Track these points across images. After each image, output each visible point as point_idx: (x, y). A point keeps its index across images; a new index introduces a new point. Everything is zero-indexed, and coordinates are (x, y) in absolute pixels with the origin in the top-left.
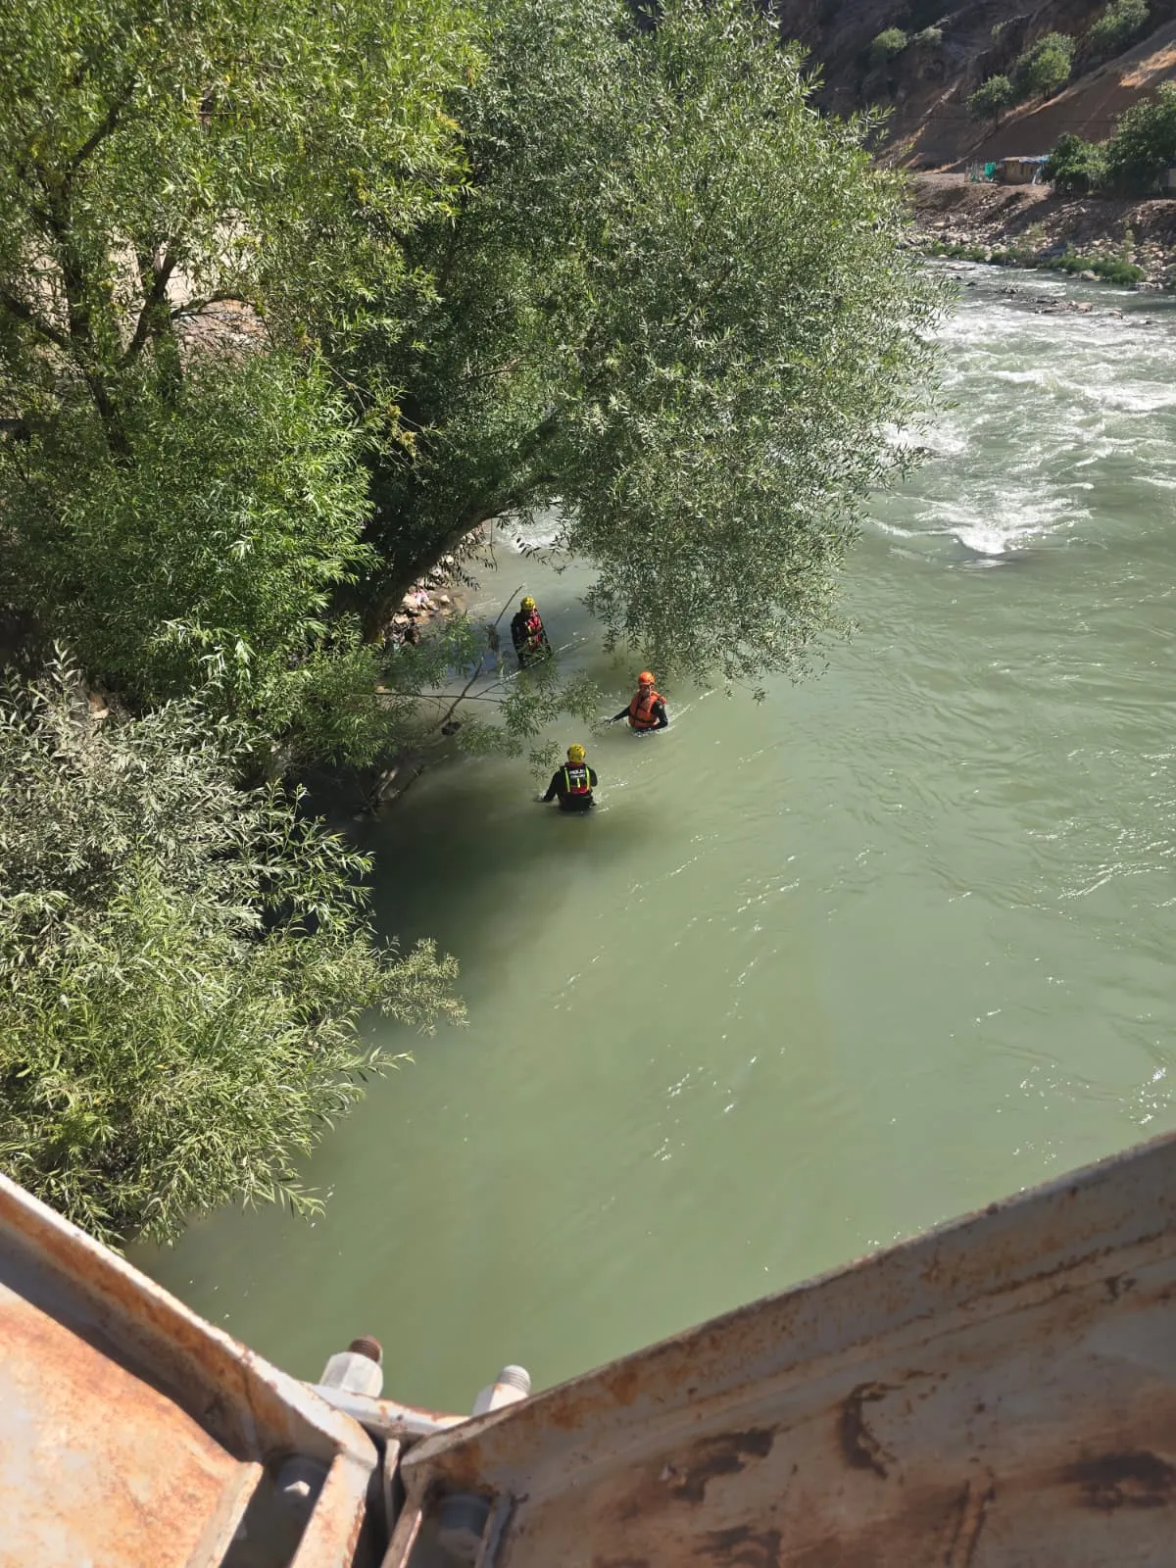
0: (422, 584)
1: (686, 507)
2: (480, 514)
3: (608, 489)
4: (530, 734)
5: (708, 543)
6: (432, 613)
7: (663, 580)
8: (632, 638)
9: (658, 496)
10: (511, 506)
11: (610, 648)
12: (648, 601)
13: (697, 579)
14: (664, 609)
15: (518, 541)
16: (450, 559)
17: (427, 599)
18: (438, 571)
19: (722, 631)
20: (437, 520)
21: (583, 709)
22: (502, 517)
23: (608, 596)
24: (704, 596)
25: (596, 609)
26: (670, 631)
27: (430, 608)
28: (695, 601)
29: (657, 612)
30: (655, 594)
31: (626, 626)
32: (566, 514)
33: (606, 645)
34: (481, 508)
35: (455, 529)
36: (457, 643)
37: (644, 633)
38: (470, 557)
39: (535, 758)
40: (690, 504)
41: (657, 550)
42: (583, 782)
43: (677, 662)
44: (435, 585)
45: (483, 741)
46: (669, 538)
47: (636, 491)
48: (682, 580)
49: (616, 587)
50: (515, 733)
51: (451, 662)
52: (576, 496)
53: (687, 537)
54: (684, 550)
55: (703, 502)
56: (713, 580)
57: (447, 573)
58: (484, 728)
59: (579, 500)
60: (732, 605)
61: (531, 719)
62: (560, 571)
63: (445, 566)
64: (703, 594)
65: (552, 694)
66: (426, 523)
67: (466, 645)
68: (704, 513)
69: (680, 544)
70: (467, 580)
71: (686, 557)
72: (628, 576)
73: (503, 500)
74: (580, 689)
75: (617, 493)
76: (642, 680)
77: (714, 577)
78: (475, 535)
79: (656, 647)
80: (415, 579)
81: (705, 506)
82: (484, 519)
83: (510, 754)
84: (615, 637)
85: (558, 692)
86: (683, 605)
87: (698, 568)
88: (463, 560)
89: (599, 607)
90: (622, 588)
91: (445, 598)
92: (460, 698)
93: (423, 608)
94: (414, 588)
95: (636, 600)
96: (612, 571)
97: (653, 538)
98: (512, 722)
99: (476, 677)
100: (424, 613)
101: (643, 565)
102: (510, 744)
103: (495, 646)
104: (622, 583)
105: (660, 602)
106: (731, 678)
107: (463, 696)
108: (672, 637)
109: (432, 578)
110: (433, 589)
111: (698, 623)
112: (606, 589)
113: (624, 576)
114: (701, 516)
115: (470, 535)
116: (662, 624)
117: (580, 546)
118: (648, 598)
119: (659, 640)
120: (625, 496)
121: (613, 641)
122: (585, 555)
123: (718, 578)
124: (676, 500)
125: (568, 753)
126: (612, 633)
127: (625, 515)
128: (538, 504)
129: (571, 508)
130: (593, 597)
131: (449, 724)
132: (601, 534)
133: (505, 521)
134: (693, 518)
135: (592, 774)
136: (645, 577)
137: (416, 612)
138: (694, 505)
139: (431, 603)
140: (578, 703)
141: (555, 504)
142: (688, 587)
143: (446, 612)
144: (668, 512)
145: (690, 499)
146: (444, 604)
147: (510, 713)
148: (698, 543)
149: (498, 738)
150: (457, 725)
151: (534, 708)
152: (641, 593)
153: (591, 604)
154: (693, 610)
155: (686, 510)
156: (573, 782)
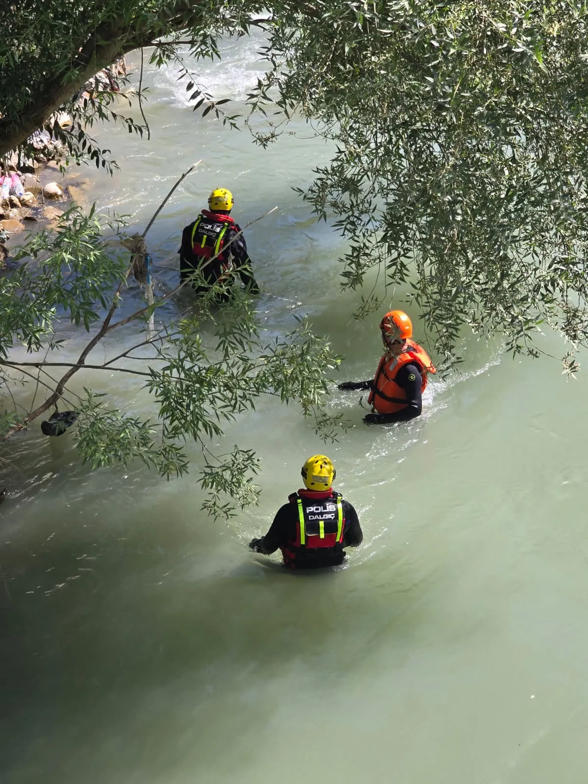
1: (495, 33)
2: (121, 40)
4: (202, 433)
5: (534, 97)
6: (28, 213)
7: (451, 161)
8: (394, 262)
9: (442, 12)
10: (177, 24)
11: (355, 279)
12: (425, 197)
13: (513, 159)
14: (455, 214)
15: (190, 86)
16: (64, 118)
17: (20, 189)
18: (41, 139)
19: (556, 253)
20: (44, 50)
21: (304, 390)
22: (160, 45)
23: (351, 186)
24: (527, 190)
25: (329, 210)
26: (464, 250)
27: (24, 204)
28: (509, 199)
29: (442, 218)
30: (437, 186)
31: (384, 239)
32: (278, 41)
33: (346, 274)
34: (124, 30)
35: (76, 64)
36: (75, 265)
37: (415, 253)
38: (102, 115)
39: (213, 478)
40: (501, 27)
41: (441, 107)
42: (331, 527)
43: (477, 308)
44: (36, 165)
45: (118, 445)
46: (465, 86)
47: (405, 3)
48: (485, 160)
49: (366, 172)
50: (176, 431)
51: (61, 302)
52: (295, 10)
53: (497, 84)
54: (490, 107)
55: (526, 25)
56: (542, 161)
57: (59, 143)
58: (119, 419)
59: (300, 16)
60: (578, 207)
61: (206, 405)
62: (264, 141)
63: (57, 132)
64: (526, 187)
65: (245, 360)
66: (25, 54)
67: (91, 269)
68: (527, 44)
69: (483, 96)
70: (95, 154)
71: (492, 118)
72: (388, 152)
73: (163, 15)
74: (298, 351)
75: (370, 5)
77: (545, 157)
78: (109, 76)
79: (439, 279)
80: (2, 154)
81: (529, 32)
82: (127, 49)
83: (165, 470)
84: (363, 260)
85: (256, 357)
86: (485, 203)
87: (515, 139)
88: (89, 120)
89: (334, 205)
91: (53, 187)
92: (76, 368)
93: (13, 205)
95: (402, 194)
96: (359, 143)
97: (434, 86)
98: (169, 410)
99: (105, 328)
101: (415, 134)
102: (165, 451)
103: (140, 273)
104: (377, 163)
105: (448, 198)
106: (575, 337)
107: (81, 363)
108: (468, 263)
109: (31, 151)
110: (30, 170)
112: (348, 174)
113: (381, 151)
114: (520, 48)
115: (101, 75)
116: (450, 240)
117: (302, 97)
118: (424, 192)
119: (445, 268)
120: (384, 10)
121: (359, 265)
122: (309, 114)
123: (552, 157)
124: (476, 19)
125: (303, 474)
126: (357, 253)
127: (382, 44)
128: (227, 23)
130: (323, 186)
131: (55, 415)
132: (341, 79)
133: (167, 50)
134: (508, 50)
135: (350, 512)
136: (418, 155)
138: (509, 29)
139: (29, 197)
140: (293, 379)
141: (256, 22)
142: (498, 174)
143: (52, 212)
144: (462, 42)
145: (503, 18)
146: (50, 198)
147: (166, 394)
148: (514, 94)
149: (145, 440)
150: (69, 417)
151: (211, 385)
152: (412, 182)
153: (319, 201)
154: (507, 214)
155: (496, 38)
156: (312, 526)
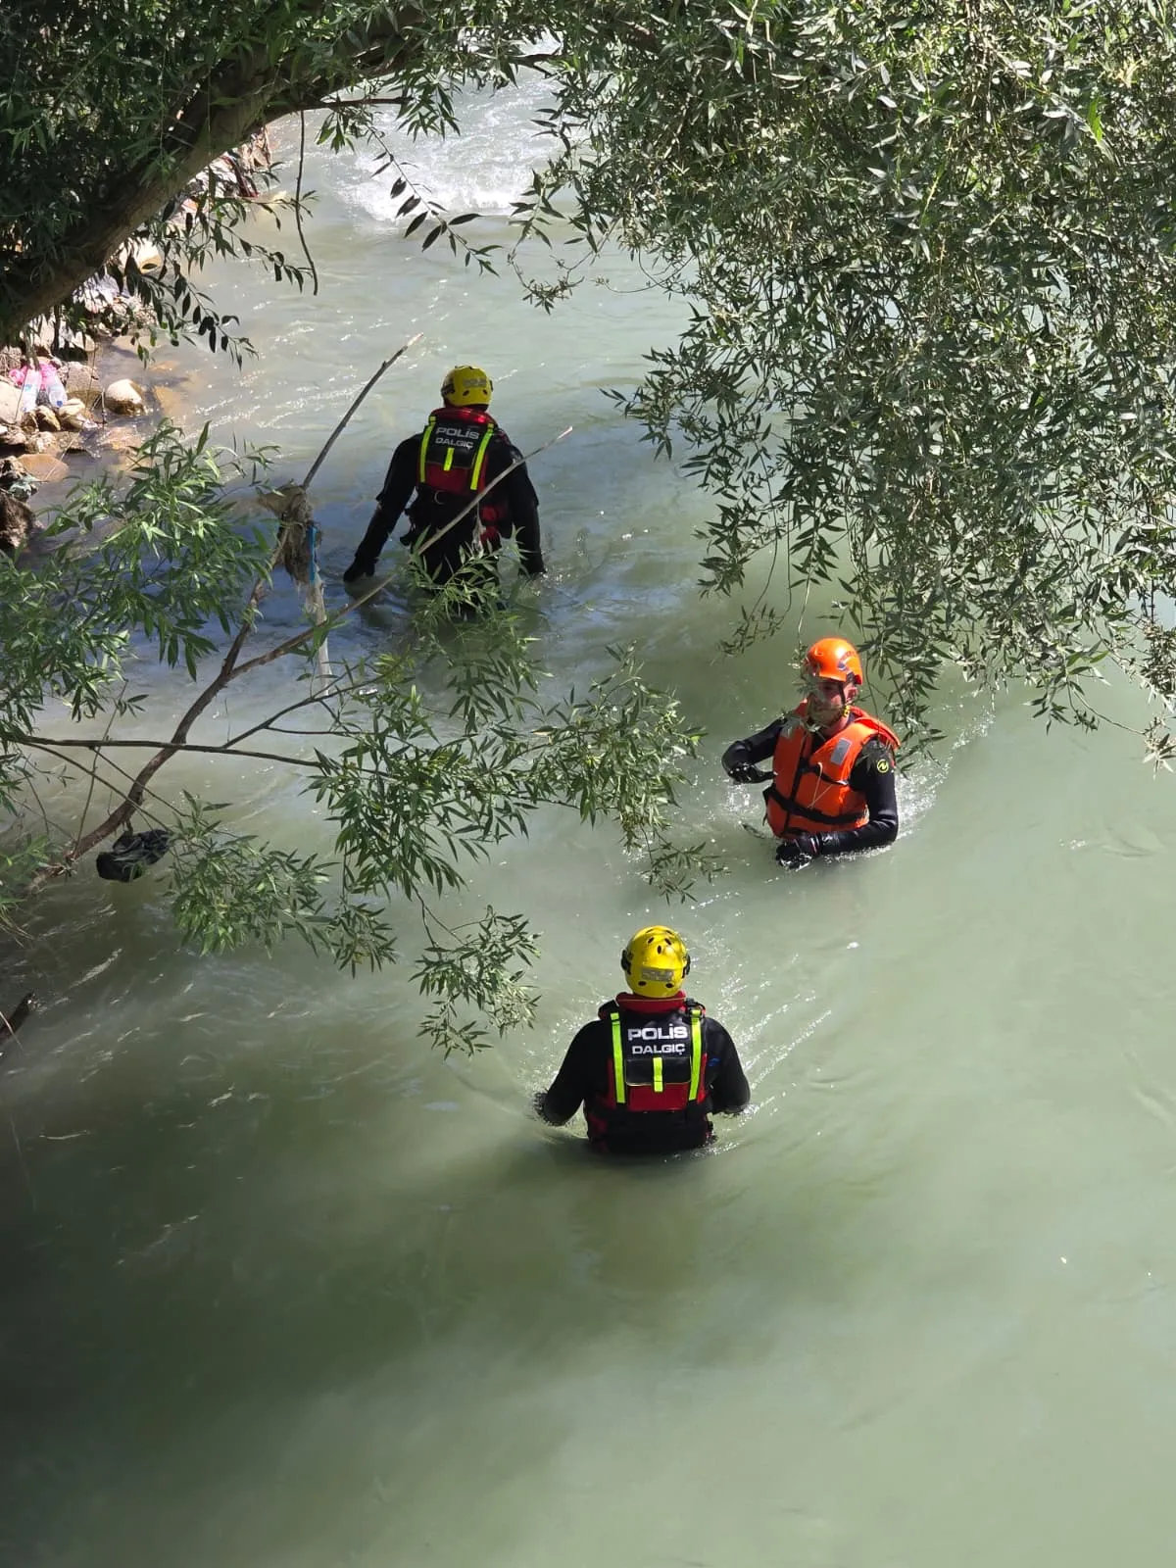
0: (44, 336)
1: (1008, 81)
2: (261, 95)
3: (726, 12)
6: (75, 440)
7: (921, 337)
8: (805, 539)
9: (903, 39)
10: (373, 64)
11: (728, 572)
12: (870, 410)
13: (1045, 333)
14: (928, 441)
15: (398, 188)
16: (146, 252)
17: (58, 393)
18: (100, 293)
19: (1132, 520)
20: (107, 116)
21: (626, 796)
22: (337, 105)
23: (721, 386)
24: (1073, 393)
26: (946, 514)
27: (68, 425)
28: (1037, 412)
29: (902, 450)
30: (891, 383)
31: (787, 493)
32: (573, 98)
33: (711, 563)
34: (266, 75)
35: (170, 145)
36: (168, 546)
37: (847, 520)
38: (222, 245)
39: (442, 973)
40: (1020, 68)
41: (900, 229)
42: (677, 1070)
43: (974, 628)
44: (90, 345)
45: (253, 905)
46: (948, 187)
47: (828, 21)
48: (989, 334)
49: (750, 359)
50: (369, 878)
51: (139, 620)
52: (608, 35)
53: (1013, 184)
54: (998, 230)
55: (1070, 64)
56: (1103, 338)
57: (135, 301)
59: (618, 49)
61: (431, 826)
62: (546, 297)
63: (133, 279)
64: (1071, 389)
65: (508, 736)
66: (67, 123)
67: (199, 552)
68: (1073, 101)
69: (985, 207)
70: (208, 325)
71: (1002, 251)
72: (794, 318)
73: (344, 47)
74: (614, 717)
75: (759, 26)
76: (816, 663)
77: (1110, 329)
78: (237, 169)
79: (897, 571)
80: (22, 324)
82: (273, 113)
83: (348, 955)
84: (745, 534)
87: (1049, 292)
88: (196, 255)
89: (688, 424)
90: (771, 359)
91: (123, 390)
92: (168, 750)
93: (45, 425)
94: (14, 352)
95: (822, 401)
96: (738, 301)
97: (886, 186)
98: (358, 837)
99: (229, 670)
100: (45, 440)
101: (848, 282)
102: (348, 920)
103: (297, 562)
104: (772, 342)
105: (915, 410)
106: (1169, 688)
107: (179, 742)
108: (955, 540)
109: (80, 317)
110: (78, 355)
111: (1048, 494)
112: (716, 361)
113: (781, 316)
115: (221, 166)
116: (918, 493)
117: (621, 210)
118: (866, 399)
119: (909, 550)
120: (787, 36)
121: (735, 544)
122: (639, 241)
123: (1122, 333)
124: (969, 54)
125: (626, 963)
126: (734, 518)
127: (784, 102)
128: (472, 62)
129: (594, 78)
130: (665, 386)
131: (125, 840)
132: (701, 173)
133: (352, 118)
134: (1036, 115)
135: (717, 1039)
136: (855, 324)
137: (19, 437)
138: (1036, 73)
139: (75, 409)
140: (605, 773)
141: (530, 61)
142: (1014, 361)
143: (122, 437)
144: (944, 98)
145: (1025, 51)
146: (120, 411)
147: (351, 803)
149: (307, 895)
150: (154, 844)
151: (439, 786)
152: (843, 379)
153: (659, 415)
154: (1033, 442)
155: (1009, 89)
156: (639, 1068)
